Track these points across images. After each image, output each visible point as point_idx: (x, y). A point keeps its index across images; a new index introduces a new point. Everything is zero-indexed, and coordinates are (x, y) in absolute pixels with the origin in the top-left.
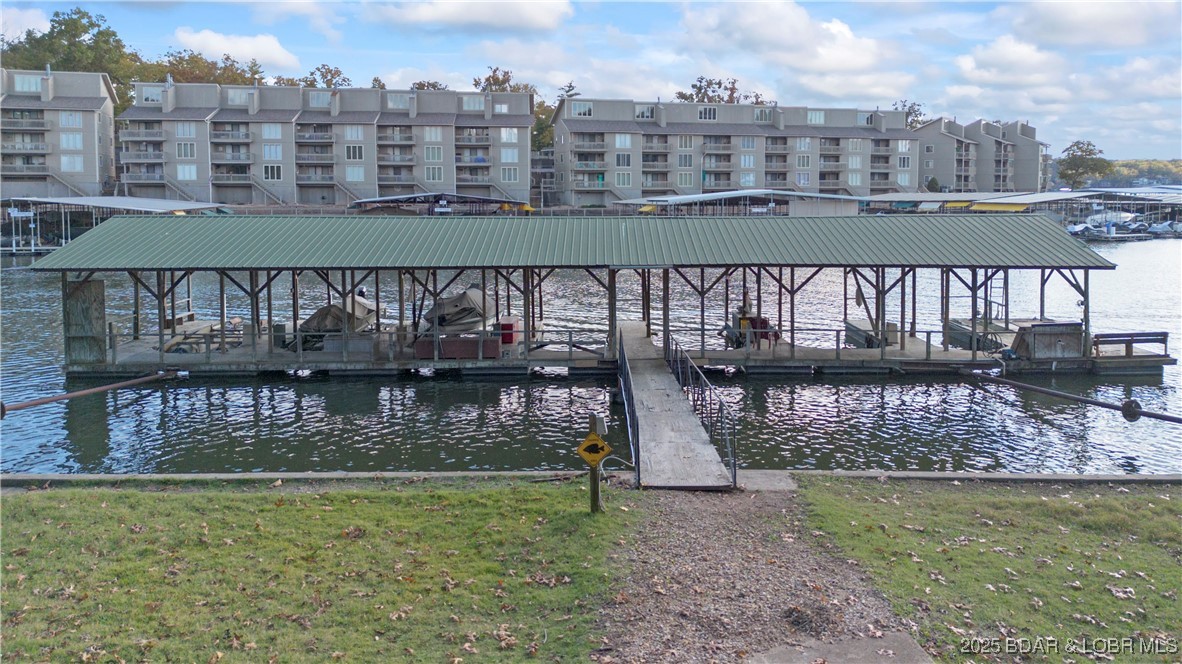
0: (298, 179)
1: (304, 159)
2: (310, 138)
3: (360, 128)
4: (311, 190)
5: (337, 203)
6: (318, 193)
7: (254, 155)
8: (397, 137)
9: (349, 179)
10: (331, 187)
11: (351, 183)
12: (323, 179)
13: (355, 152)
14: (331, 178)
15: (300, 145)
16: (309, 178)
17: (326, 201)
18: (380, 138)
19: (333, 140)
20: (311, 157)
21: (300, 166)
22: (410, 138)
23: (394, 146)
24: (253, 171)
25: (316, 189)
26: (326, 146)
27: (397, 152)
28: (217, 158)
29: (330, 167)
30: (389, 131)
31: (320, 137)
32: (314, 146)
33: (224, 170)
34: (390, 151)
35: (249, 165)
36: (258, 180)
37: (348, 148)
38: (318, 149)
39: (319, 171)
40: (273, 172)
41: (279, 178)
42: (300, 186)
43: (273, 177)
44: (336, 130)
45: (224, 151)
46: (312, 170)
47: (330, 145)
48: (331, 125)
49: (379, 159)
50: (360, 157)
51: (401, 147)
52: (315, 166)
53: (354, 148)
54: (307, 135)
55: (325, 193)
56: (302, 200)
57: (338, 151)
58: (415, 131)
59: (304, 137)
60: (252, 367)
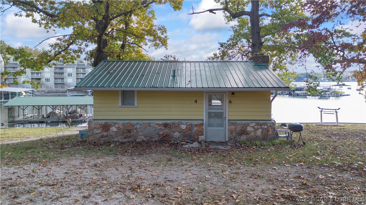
0: (54, 82)
1: (56, 76)
2: (58, 71)
3: (72, 68)
4: (58, 84)
5: (65, 88)
6: (60, 85)
7: (43, 76)
8: (82, 71)
9: (68, 82)
10: (64, 84)
11: (68, 83)
12: (62, 82)
13: (70, 75)
14: (64, 82)
15: (55, 73)
16: (58, 82)
17: (62, 87)
18: (77, 71)
19: (64, 72)
20: (59, 76)
21: (55, 78)
22: (85, 71)
23: (81, 73)
24: (42, 80)
25: (59, 84)
26: (62, 73)
27: (82, 75)
28: (32, 76)
29: (63, 78)
30: (80, 69)
31: (61, 71)
32: (59, 73)
33: (34, 79)
34: (80, 74)
35: (41, 78)
36: (43, 82)
37: (68, 74)
38: (60, 74)
39: (60, 80)
40: (48, 80)
41: (49, 81)
42: (55, 84)
43: (47, 81)
44: (65, 69)
45: (34, 74)
46: (58, 79)
47: (63, 73)
48: (64, 68)
49: (77, 76)
50: (72, 76)
51: (83, 73)
52: (59, 78)
53: (70, 74)
54: (57, 70)
55: (62, 85)
56: (55, 87)
57: (66, 75)
58: (86, 69)
59: (56, 71)
60: (38, 121)
